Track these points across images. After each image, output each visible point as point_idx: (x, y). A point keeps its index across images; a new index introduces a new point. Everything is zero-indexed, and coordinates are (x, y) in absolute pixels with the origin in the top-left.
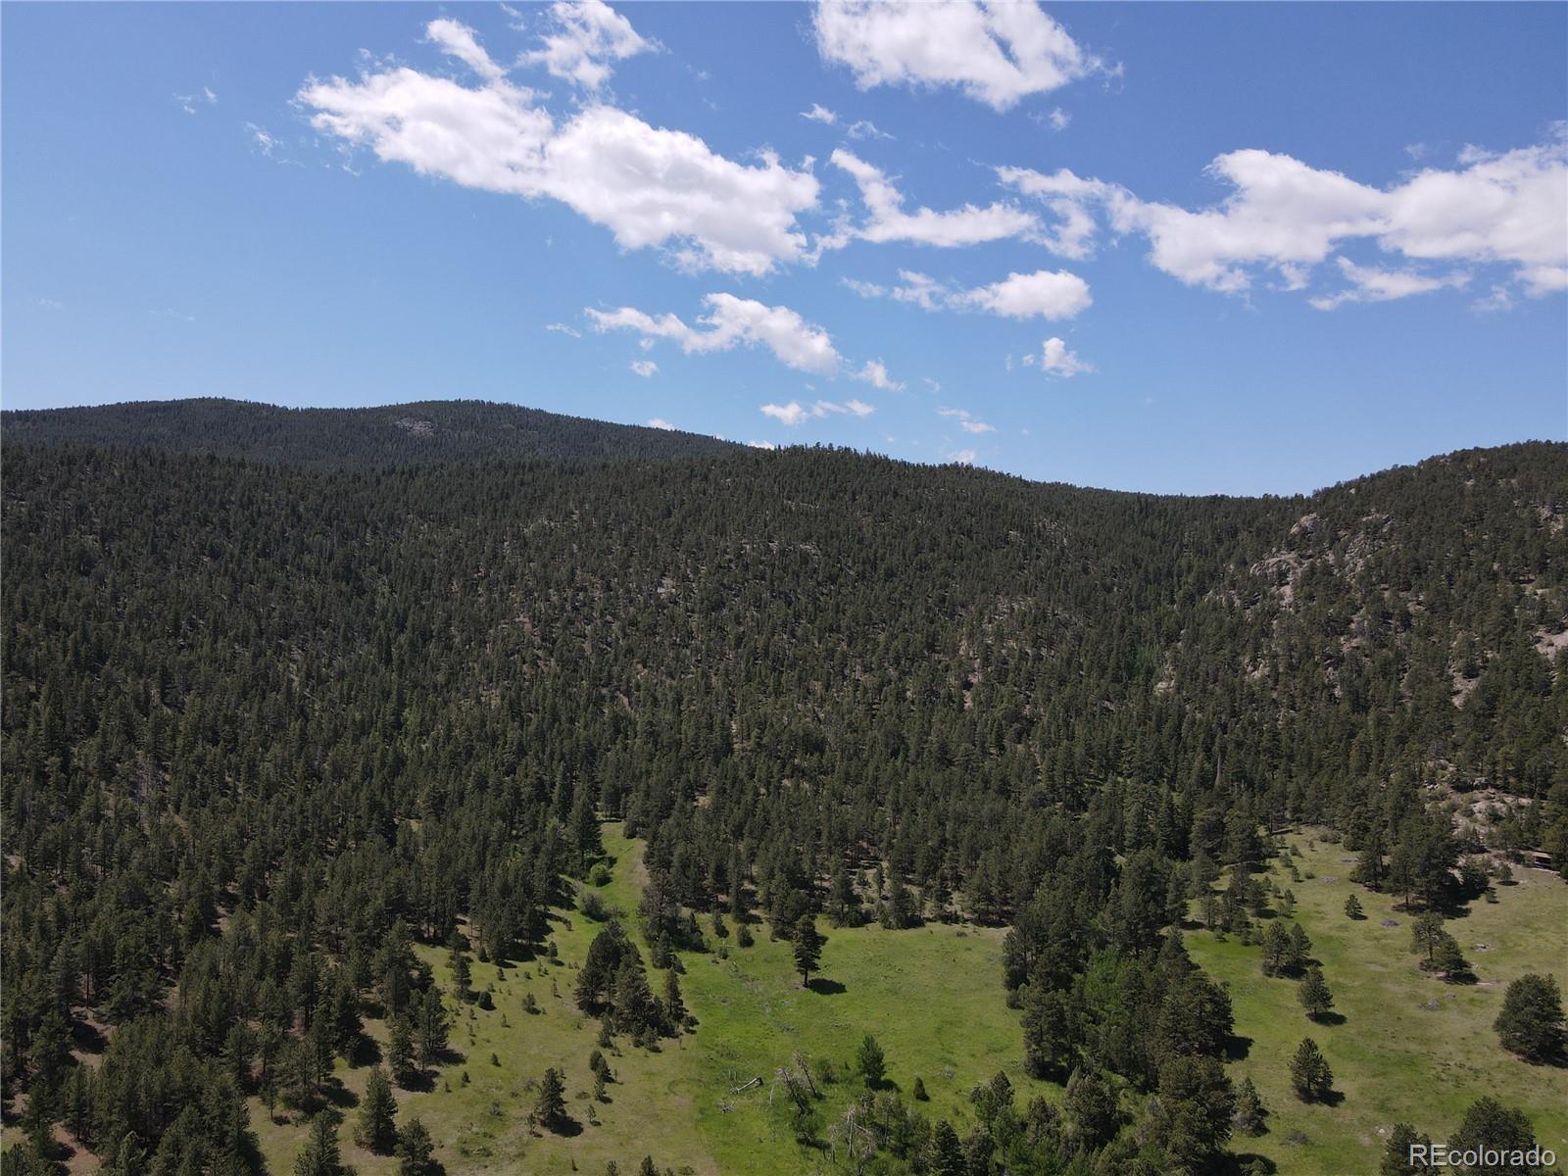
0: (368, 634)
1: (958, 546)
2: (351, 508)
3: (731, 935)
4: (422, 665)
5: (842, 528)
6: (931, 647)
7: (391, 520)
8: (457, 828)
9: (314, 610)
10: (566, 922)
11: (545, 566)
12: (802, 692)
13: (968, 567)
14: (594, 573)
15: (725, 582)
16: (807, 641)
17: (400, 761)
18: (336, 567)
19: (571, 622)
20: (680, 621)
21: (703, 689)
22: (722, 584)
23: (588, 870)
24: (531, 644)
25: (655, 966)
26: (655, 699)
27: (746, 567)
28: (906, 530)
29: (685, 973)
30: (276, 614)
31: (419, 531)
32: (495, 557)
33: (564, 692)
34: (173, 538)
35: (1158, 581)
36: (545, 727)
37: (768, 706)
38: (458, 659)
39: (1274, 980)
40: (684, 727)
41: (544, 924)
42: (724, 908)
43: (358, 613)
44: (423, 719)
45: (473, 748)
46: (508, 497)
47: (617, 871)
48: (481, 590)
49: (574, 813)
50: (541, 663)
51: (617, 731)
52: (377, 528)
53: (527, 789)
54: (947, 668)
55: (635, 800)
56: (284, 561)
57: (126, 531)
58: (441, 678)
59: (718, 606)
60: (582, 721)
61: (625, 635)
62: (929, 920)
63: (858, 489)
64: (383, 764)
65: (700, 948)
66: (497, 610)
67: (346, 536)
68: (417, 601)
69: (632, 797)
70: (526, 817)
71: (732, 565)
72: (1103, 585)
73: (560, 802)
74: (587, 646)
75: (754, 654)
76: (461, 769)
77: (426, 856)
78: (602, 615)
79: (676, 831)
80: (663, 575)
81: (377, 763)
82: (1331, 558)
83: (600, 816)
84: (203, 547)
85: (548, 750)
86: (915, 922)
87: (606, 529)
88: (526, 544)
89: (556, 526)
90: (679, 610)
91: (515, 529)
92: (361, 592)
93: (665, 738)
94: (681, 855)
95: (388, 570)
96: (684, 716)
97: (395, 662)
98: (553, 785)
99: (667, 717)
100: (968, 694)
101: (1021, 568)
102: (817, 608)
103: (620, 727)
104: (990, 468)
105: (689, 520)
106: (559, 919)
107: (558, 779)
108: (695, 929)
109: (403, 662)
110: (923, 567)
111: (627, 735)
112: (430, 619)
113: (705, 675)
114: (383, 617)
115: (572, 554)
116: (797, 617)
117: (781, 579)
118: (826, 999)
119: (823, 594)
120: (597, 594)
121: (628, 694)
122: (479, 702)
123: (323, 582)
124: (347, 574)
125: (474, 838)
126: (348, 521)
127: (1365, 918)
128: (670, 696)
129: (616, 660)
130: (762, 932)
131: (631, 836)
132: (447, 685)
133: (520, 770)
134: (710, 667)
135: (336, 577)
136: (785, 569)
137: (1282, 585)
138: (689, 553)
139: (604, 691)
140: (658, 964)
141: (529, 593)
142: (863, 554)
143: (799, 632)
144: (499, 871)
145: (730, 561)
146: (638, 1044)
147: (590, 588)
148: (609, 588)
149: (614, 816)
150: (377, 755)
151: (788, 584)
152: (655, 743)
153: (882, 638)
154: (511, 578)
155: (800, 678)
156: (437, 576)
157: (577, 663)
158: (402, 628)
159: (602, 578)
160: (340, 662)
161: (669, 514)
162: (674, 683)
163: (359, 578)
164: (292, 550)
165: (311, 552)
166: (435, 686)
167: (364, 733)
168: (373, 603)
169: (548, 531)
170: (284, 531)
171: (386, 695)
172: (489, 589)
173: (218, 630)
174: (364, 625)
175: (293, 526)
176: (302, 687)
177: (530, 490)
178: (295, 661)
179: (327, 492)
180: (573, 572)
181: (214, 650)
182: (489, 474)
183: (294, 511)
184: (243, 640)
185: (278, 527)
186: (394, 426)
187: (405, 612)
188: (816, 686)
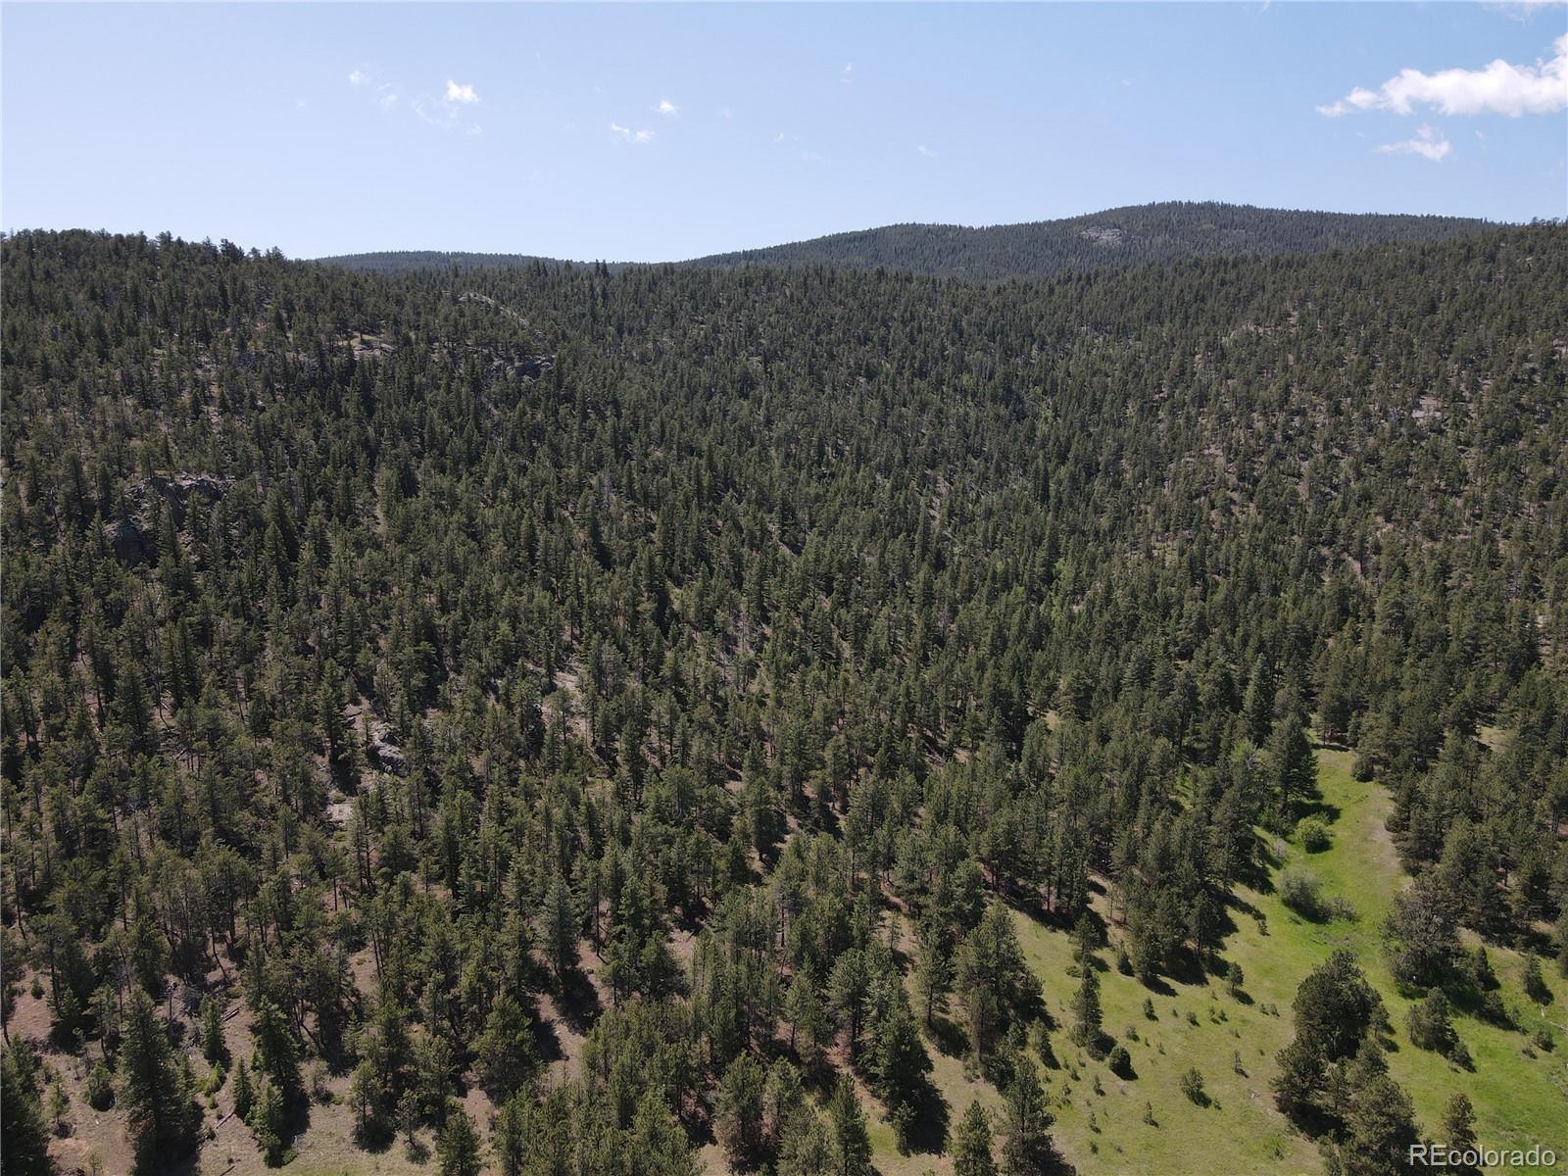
0: (1024, 463)
2: (1017, 320)
3: (1557, 1001)
4: (1083, 505)
7: (1061, 334)
8: (1104, 739)
9: (968, 436)
11: (1248, 383)
14: (1317, 391)
15: (1524, 400)
17: (1045, 627)
18: (996, 388)
19: (1280, 456)
20: (1447, 457)
21: (1484, 558)
22: (1519, 406)
23: (1295, 822)
24: (1224, 483)
25: (1414, 1041)
26: (1406, 570)
29: (1472, 1069)
30: (925, 441)
31: (1092, 346)
32: (1183, 373)
33: (1266, 550)
34: (832, 357)
36: (1237, 597)
38: (1126, 499)
40: (1453, 615)
41: (1223, 913)
43: (1015, 440)
44: (1077, 575)
45: (1137, 618)
46: (1203, 299)
47: (1340, 832)
48: (1162, 415)
49: (1274, 739)
50: (1235, 509)
51: (1344, 612)
52: (1044, 342)
53: (1207, 687)
55: (1373, 723)
56: (941, 382)
57: (787, 351)
58: (1104, 523)
59: (1515, 434)
60: (1291, 593)
61: (1360, 476)
64: (1022, 630)
65: (1500, 1019)
66: (1182, 439)
67: (1009, 352)
68: (1084, 427)
69: (1368, 719)
70: (1204, 728)
71: (1537, 378)
73: (1254, 711)
74: (1302, 489)
76: (1118, 648)
77: (1063, 778)
78: (1326, 448)
79: (1450, 795)
80: (1422, 393)
81: (1015, 629)
83: (1312, 735)
84: (860, 367)
85: (1240, 632)
87: (1336, 333)
88: (1224, 356)
89: (1265, 333)
90: (1446, 442)
91: (1211, 338)
92: (1021, 416)
93: (1422, 629)
94: (1460, 842)
95: (1052, 391)
96: (1456, 597)
97: (1052, 501)
98: (1245, 682)
99: (1425, 597)
103: (1348, 608)
105: (1465, 315)
107: (1254, 675)
108: (1492, 984)
109: (1060, 501)
111: (1358, 617)
112: (1097, 449)
113: (1487, 537)
114: (1043, 446)
115: (1286, 368)
120: (1320, 419)
121: (1361, 557)
122: (1150, 556)
123: (979, 405)
124: (1008, 395)
125: (1126, 761)
126: (1012, 334)
128: (1430, 566)
129: (1345, 508)
131: (1366, 777)
132: (1111, 531)
133: (1199, 655)
134: (1497, 526)
135: (994, 399)
138: (1465, 362)
139: (1325, 551)
140: (1421, 1040)
141: (1224, 417)
144: (1158, 826)
145: (1533, 371)
147: (1310, 412)
148: (1337, 411)
149: (1338, 739)
150: (1016, 618)
152: (1407, 636)
154: (1202, 399)
156: (1109, 398)
157: (1286, 511)
158: (1063, 459)
159: (1329, 397)
160: (991, 499)
161: (1433, 309)
162: (1438, 546)
163: (1020, 400)
164: (950, 369)
165: (970, 371)
166: (1097, 533)
167: (1007, 587)
168: (1033, 429)
169: (1254, 339)
170: (943, 348)
171: (1037, 541)
172: (1173, 413)
173: (861, 458)
174: (1022, 455)
175: (953, 343)
176: (943, 526)
177: (1233, 290)
178: (939, 495)
179: (993, 303)
180: (1287, 390)
181: (853, 480)
182: (1182, 275)
183: (956, 325)
184: (886, 469)
185: (937, 344)
186: (1079, 237)
187: (1069, 440)
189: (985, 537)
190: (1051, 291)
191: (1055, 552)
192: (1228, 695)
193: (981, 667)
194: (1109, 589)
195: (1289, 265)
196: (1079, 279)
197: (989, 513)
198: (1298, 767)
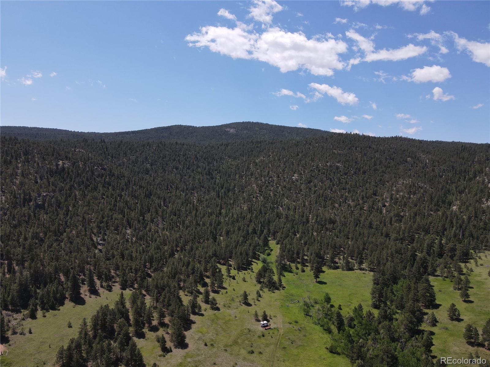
0: (214, 189)
1: (389, 163)
2: (211, 155)
4: (227, 198)
5: (350, 158)
6: (375, 194)
7: (221, 158)
9: (200, 183)
10: (257, 263)
11: (261, 171)
12: (332, 207)
13: (391, 170)
14: (275, 172)
15: (312, 175)
16: (336, 192)
18: (206, 172)
19: (267, 186)
23: (265, 252)
24: (256, 193)
27: (319, 171)
28: (372, 159)
30: (191, 184)
31: (228, 162)
32: (248, 168)
33: (264, 206)
34: (167, 164)
37: (320, 211)
38: (236, 196)
40: (296, 216)
43: (212, 184)
44: (226, 212)
46: (253, 151)
47: (272, 253)
48: (244, 178)
50: (258, 198)
51: (277, 217)
52: (217, 161)
54: (379, 201)
56: (193, 170)
57: (156, 163)
58: (232, 202)
59: (310, 182)
60: (268, 213)
61: (282, 190)
63: (358, 146)
66: (247, 183)
67: (209, 163)
68: (227, 181)
71: (315, 170)
72: (439, 175)
74: (271, 193)
75: (319, 196)
78: (276, 185)
80: (294, 173)
84: (174, 167)
87: (279, 160)
88: (257, 165)
89: (265, 159)
90: (298, 183)
91: (254, 161)
92: (212, 178)
95: (219, 172)
96: (296, 213)
97: (220, 197)
100: (384, 209)
106: (255, 262)
107: (259, 228)
109: (222, 197)
110: (376, 170)
112: (230, 185)
113: (304, 202)
114: (218, 185)
115: (269, 167)
116: (333, 185)
117: (330, 174)
119: (342, 178)
120: (275, 179)
121: (282, 207)
122: (241, 208)
123: (203, 176)
124: (209, 173)
129: (279, 197)
130: (308, 269)
132: (233, 203)
135: (206, 174)
136: (331, 171)
138: (303, 167)
139: (275, 206)
141: (256, 178)
142: (356, 167)
143: (334, 190)
147: (273, 177)
148: (278, 177)
149: (274, 239)
150: (214, 220)
151: (332, 175)
153: (359, 191)
154: (252, 174)
155: (332, 203)
156: (232, 174)
157: (268, 198)
158: (222, 188)
159: (277, 174)
160: (207, 197)
161: (298, 155)
163: (212, 175)
164: (195, 167)
165: (200, 168)
166: (230, 204)
167: (211, 215)
168: (215, 181)
169: (263, 161)
170: (193, 162)
171: (217, 206)
172: (246, 177)
173: (177, 188)
174: (213, 187)
175: (196, 161)
176: (197, 203)
177: (259, 149)
178: (195, 196)
179: (205, 151)
180: (269, 172)
181: (176, 193)
182: (248, 144)
183: (196, 157)
184: (183, 191)
185: (192, 161)
186: (225, 131)
187: (224, 184)
188: (337, 205)
189: (206, 205)
190: (218, 148)
191: (221, 208)
192: (254, 232)
193: (208, 228)
194: (233, 215)
195: (272, 143)
196: (225, 145)
197: (207, 200)
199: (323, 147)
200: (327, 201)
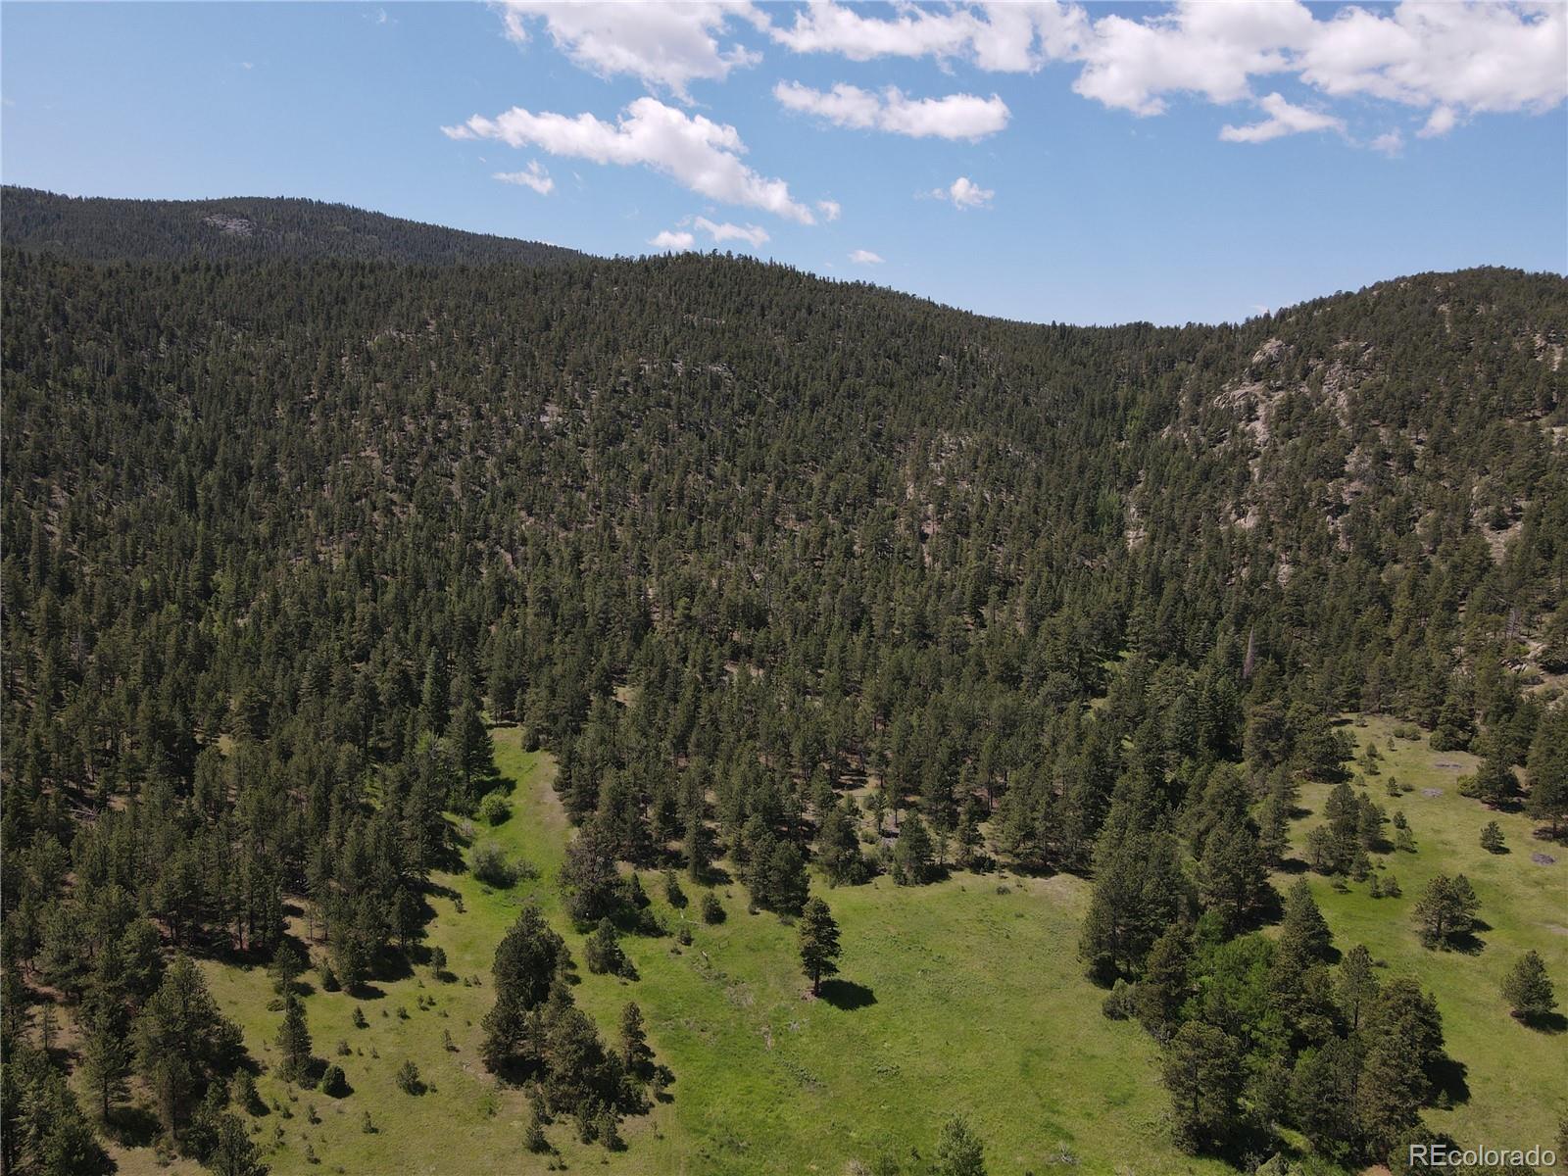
0: (164, 468)
1: (885, 371)
2: (137, 309)
3: (690, 904)
4: (237, 513)
5: (755, 347)
6: (873, 490)
7: (193, 327)
8: (286, 755)
9: (87, 438)
11: (396, 387)
12: (729, 546)
13: (900, 396)
14: (459, 396)
15: (622, 408)
16: (728, 483)
17: (207, 646)
18: (118, 384)
19: (433, 457)
20: (571, 457)
21: (606, 543)
22: (619, 413)
23: (478, 800)
24: (382, 485)
25: (592, 970)
26: (548, 558)
27: (647, 391)
28: (827, 351)
29: (637, 979)
30: (30, 443)
31: (230, 342)
33: (429, 547)
35: (1103, 414)
36: (406, 595)
37: (693, 566)
38: (286, 504)
39: (1439, 955)
40: (588, 594)
41: (422, 903)
42: (675, 860)
43: (149, 443)
44: (238, 587)
45: (309, 625)
46: (344, 301)
47: (517, 801)
48: (314, 416)
49: (455, 727)
50: (396, 510)
51: (502, 599)
52: (173, 335)
53: (387, 686)
54: (894, 516)
55: (534, 698)
56: (45, 375)
58: (263, 529)
59: (617, 438)
60: (455, 587)
61: (503, 475)
62: (954, 868)
63: (767, 303)
64: (180, 653)
65: (653, 930)
66: (337, 441)
67: (130, 345)
68: (230, 429)
69: (530, 696)
70: (387, 727)
71: (630, 390)
72: (1047, 419)
73: (432, 703)
74: (455, 487)
75: (665, 499)
76: (290, 659)
77: (243, 805)
78: (472, 449)
79: (599, 750)
80: (546, 400)
81: (171, 652)
82: (1305, 390)
83: (486, 717)
85: (412, 628)
86: (937, 874)
87: (471, 344)
88: (370, 360)
89: (407, 339)
90: (568, 444)
91: (356, 342)
92: (154, 416)
93: (565, 609)
94: (613, 789)
95: (188, 388)
96: (588, 578)
97: (202, 509)
98: (421, 676)
99: (565, 580)
100: (925, 548)
101: (957, 398)
102: (738, 444)
103: (504, 596)
104: (894, 289)
105: (573, 334)
106: (443, 893)
107: (429, 668)
108: (644, 902)
109: (211, 508)
110: (853, 395)
111: (514, 604)
112: (247, 452)
113: (607, 526)
115: (430, 374)
116: (713, 452)
117: (690, 406)
118: (851, 1018)
119: (740, 426)
120: (465, 423)
121: (511, 549)
122: (316, 562)
123: (98, 403)
124: (134, 392)
125: (312, 773)
126: (133, 324)
127: (1506, 851)
128: (567, 553)
129: (493, 505)
130: (736, 897)
131: (533, 747)
132: (272, 537)
133: (375, 656)
134: (613, 515)
135: (118, 396)
136: (693, 394)
137: (1250, 420)
138: (577, 374)
139: (480, 545)
140: (597, 966)
141: (376, 420)
142: (783, 378)
143: (717, 471)
144: (351, 833)
145: (627, 384)
146: (590, 1136)
147: (455, 416)
148: (479, 416)
149: (507, 717)
150: (171, 639)
151: (698, 413)
152: (555, 617)
153: (816, 480)
154: (353, 402)
155: (725, 529)
156: (255, 398)
157: (443, 510)
158: (209, 463)
159: (471, 402)
160: (126, 509)
161: (548, 327)
162: (571, 535)
163: (150, 398)
164: (55, 360)
165: (81, 364)
166: (256, 541)
167: (157, 606)
168: (170, 431)
169: (398, 344)
170: (43, 336)
171: (188, 553)
172: (325, 415)
174: (159, 459)
175: (56, 330)
176: (65, 543)
177: (372, 295)
178: (56, 507)
179: (104, 287)
180: (433, 392)
182: (320, 275)
183: (57, 309)
185: (33, 329)
186: (204, 223)
187: (214, 442)
188: (745, 538)
190: (176, 279)
191: (210, 563)
192: (407, 691)
193: (133, 699)
194: (276, 599)
195: (423, 275)
196: (208, 269)
197: (125, 526)
198: (477, 748)
199: (641, 300)
200: (701, 521)
